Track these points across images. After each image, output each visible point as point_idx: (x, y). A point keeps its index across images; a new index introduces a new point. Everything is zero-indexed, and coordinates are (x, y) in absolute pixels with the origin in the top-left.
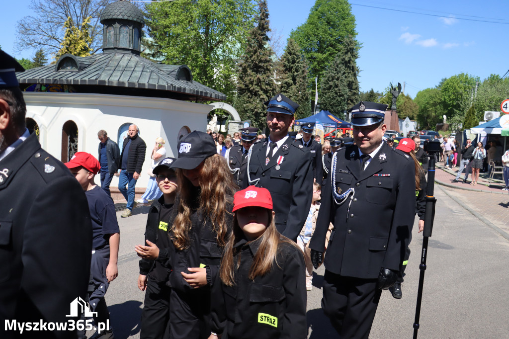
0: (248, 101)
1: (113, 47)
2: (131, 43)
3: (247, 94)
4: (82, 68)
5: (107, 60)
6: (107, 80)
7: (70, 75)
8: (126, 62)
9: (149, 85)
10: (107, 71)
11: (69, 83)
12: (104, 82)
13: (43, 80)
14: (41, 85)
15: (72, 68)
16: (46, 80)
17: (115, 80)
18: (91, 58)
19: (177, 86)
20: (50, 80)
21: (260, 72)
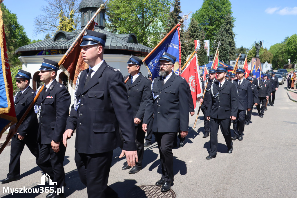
2: (99, 22)
4: (69, 39)
9: (111, 46)
11: (61, 48)
13: (46, 47)
15: (63, 39)
19: (129, 46)
20: (50, 47)
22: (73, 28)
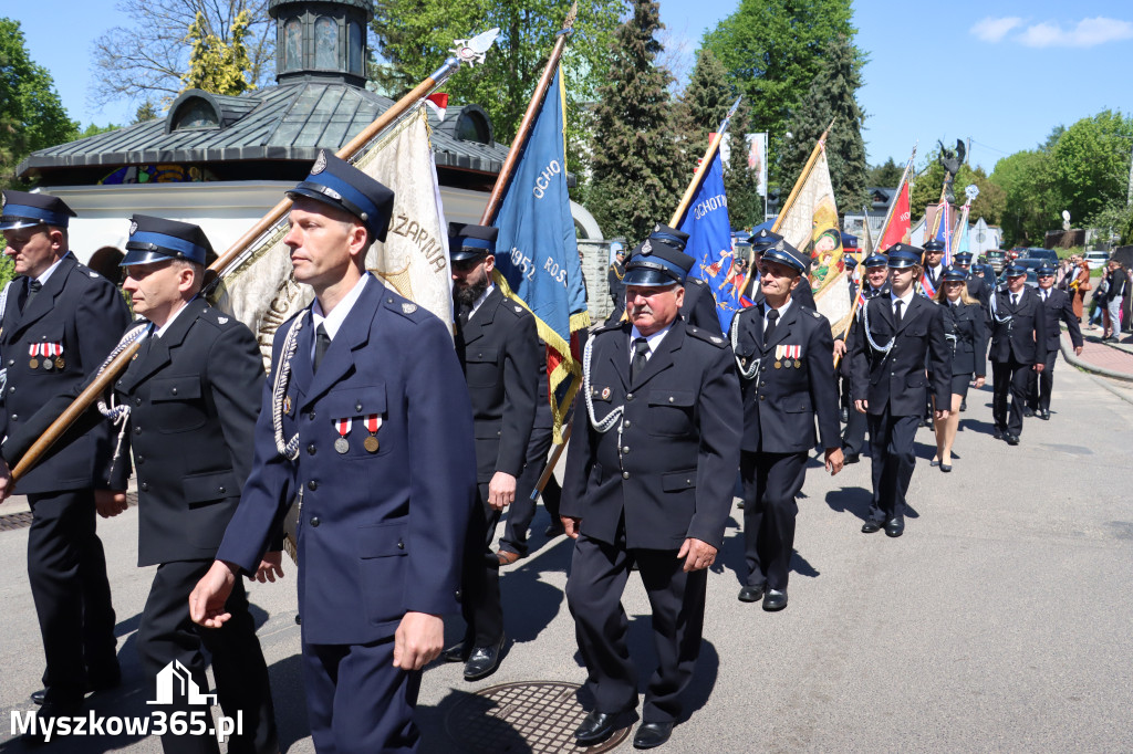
0: (618, 192)
1: (301, 70)
2: (343, 58)
3: (615, 177)
4: (229, 122)
5: (288, 101)
6: (287, 146)
7: (200, 140)
8: (333, 104)
10: (289, 126)
11: (199, 159)
12: (283, 150)
13: (136, 154)
14: (138, 165)
15: (204, 123)
16: (145, 153)
17: (307, 144)
18: (250, 98)
19: (459, 154)
20: (155, 153)
21: (643, 125)
22: (243, 80)
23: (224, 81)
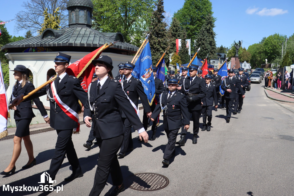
0: (153, 54)
1: (75, 23)
2: (86, 20)
4: (58, 36)
5: (73, 31)
6: (73, 42)
7: (50, 41)
8: (84, 32)
9: (99, 44)
10: (73, 38)
11: (50, 46)
12: (72, 44)
13: (34, 44)
14: (33, 48)
15: (51, 37)
16: (36, 44)
17: (78, 42)
18: (62, 30)
19: (116, 45)
20: (39, 44)
21: (160, 37)
22: (58, 25)
23: (53, 26)
